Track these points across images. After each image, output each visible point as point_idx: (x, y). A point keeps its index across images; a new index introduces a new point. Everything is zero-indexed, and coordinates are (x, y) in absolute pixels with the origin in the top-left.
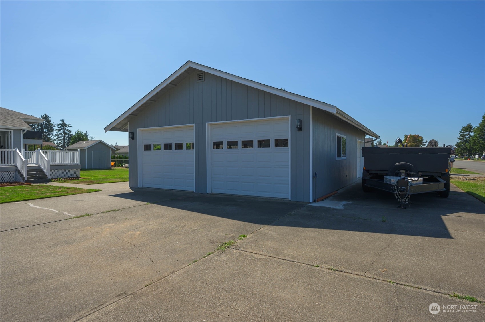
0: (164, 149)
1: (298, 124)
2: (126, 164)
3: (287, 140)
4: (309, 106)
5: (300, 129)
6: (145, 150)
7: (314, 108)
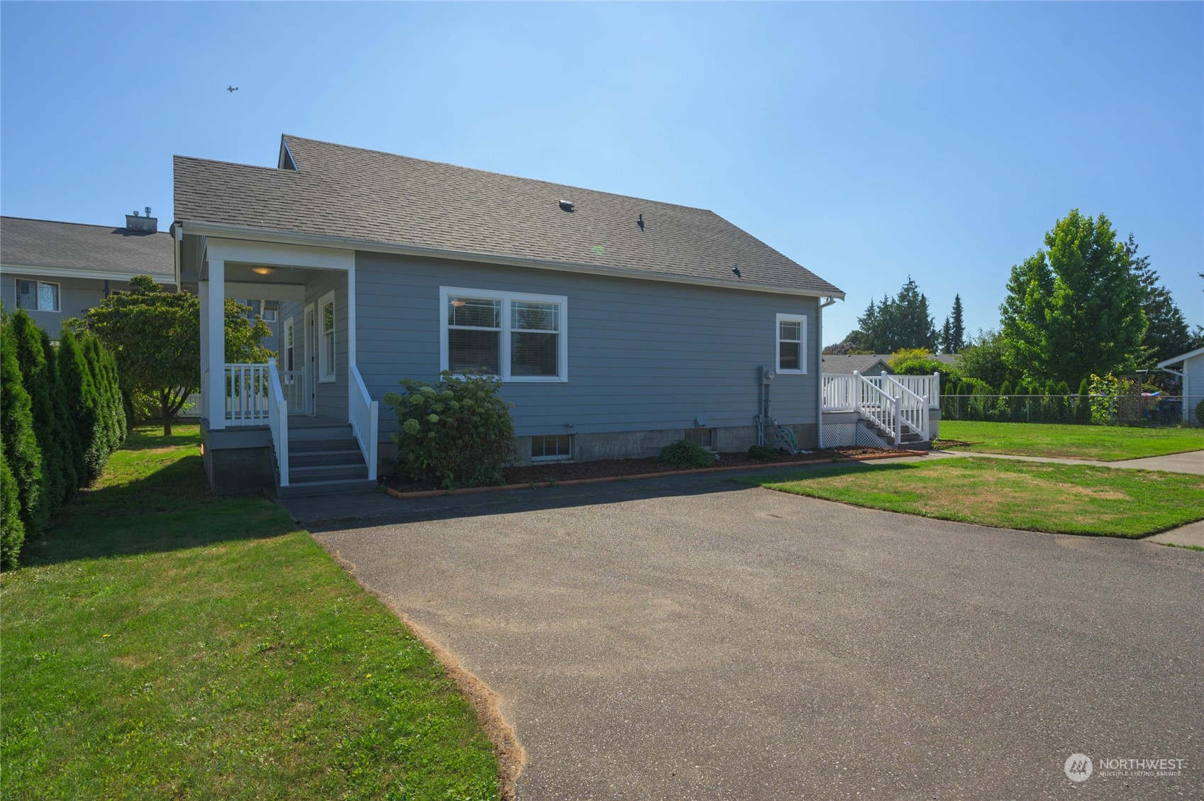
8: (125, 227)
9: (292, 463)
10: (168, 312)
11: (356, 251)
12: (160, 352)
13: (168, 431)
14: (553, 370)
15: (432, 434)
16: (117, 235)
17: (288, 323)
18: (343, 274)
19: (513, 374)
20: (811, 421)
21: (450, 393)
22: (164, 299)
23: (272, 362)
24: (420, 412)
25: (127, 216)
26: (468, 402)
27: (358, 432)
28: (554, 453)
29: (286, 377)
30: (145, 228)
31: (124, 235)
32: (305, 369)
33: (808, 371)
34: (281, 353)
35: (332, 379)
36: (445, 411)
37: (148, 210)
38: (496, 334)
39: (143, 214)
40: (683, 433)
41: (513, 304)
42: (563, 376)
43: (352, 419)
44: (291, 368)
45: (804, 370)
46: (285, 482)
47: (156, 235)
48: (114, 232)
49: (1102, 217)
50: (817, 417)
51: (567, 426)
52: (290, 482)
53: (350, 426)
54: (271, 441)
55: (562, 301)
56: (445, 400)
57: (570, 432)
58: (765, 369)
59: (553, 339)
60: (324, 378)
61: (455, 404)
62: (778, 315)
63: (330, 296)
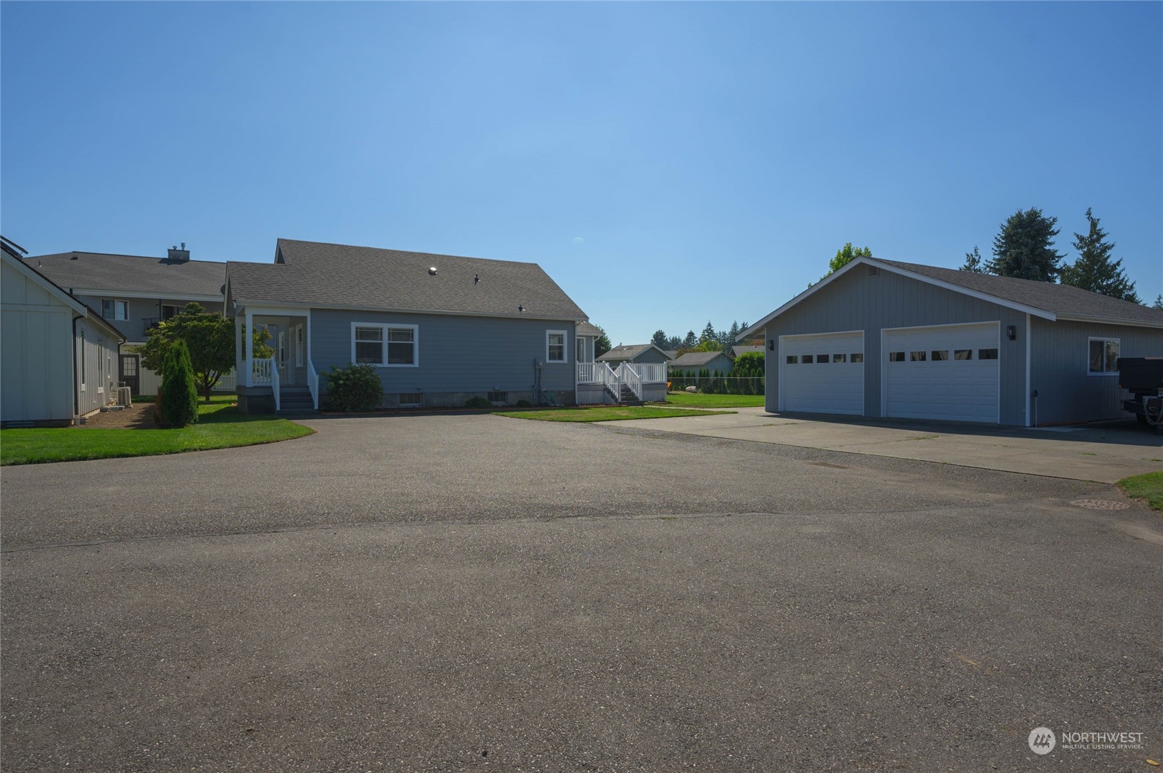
0: (818, 362)
1: (1011, 331)
2: (691, 385)
3: (996, 350)
4: (1025, 313)
5: (1013, 337)
6: (788, 363)
7: (1032, 316)
8: (167, 257)
9: (281, 401)
10: (210, 325)
11: (311, 309)
12: (205, 349)
13: (208, 399)
14: (411, 362)
15: (341, 389)
16: (163, 264)
17: (281, 335)
18: (306, 317)
19: (389, 363)
20: (572, 389)
21: (349, 371)
22: (207, 317)
23: (273, 358)
24: (335, 379)
25: (169, 250)
26: (357, 375)
27: (311, 390)
28: (412, 402)
29: (280, 365)
30: (181, 258)
31: (168, 264)
32: (290, 360)
33: (568, 361)
34: (278, 350)
35: (301, 365)
36: (347, 379)
37: (183, 245)
38: (381, 344)
39: (179, 248)
40: (487, 395)
41: (389, 329)
42: (416, 364)
43: (309, 384)
44: (283, 360)
45: (565, 360)
46: (278, 408)
47: (189, 263)
48: (160, 262)
49: (866, 249)
50: (575, 386)
51: (418, 389)
52: (281, 408)
53: (308, 387)
54: (273, 393)
55: (415, 327)
56: (347, 374)
57: (420, 392)
58: (537, 360)
59: (411, 346)
60: (298, 365)
61: (351, 376)
62: (547, 331)
63: (300, 326)
